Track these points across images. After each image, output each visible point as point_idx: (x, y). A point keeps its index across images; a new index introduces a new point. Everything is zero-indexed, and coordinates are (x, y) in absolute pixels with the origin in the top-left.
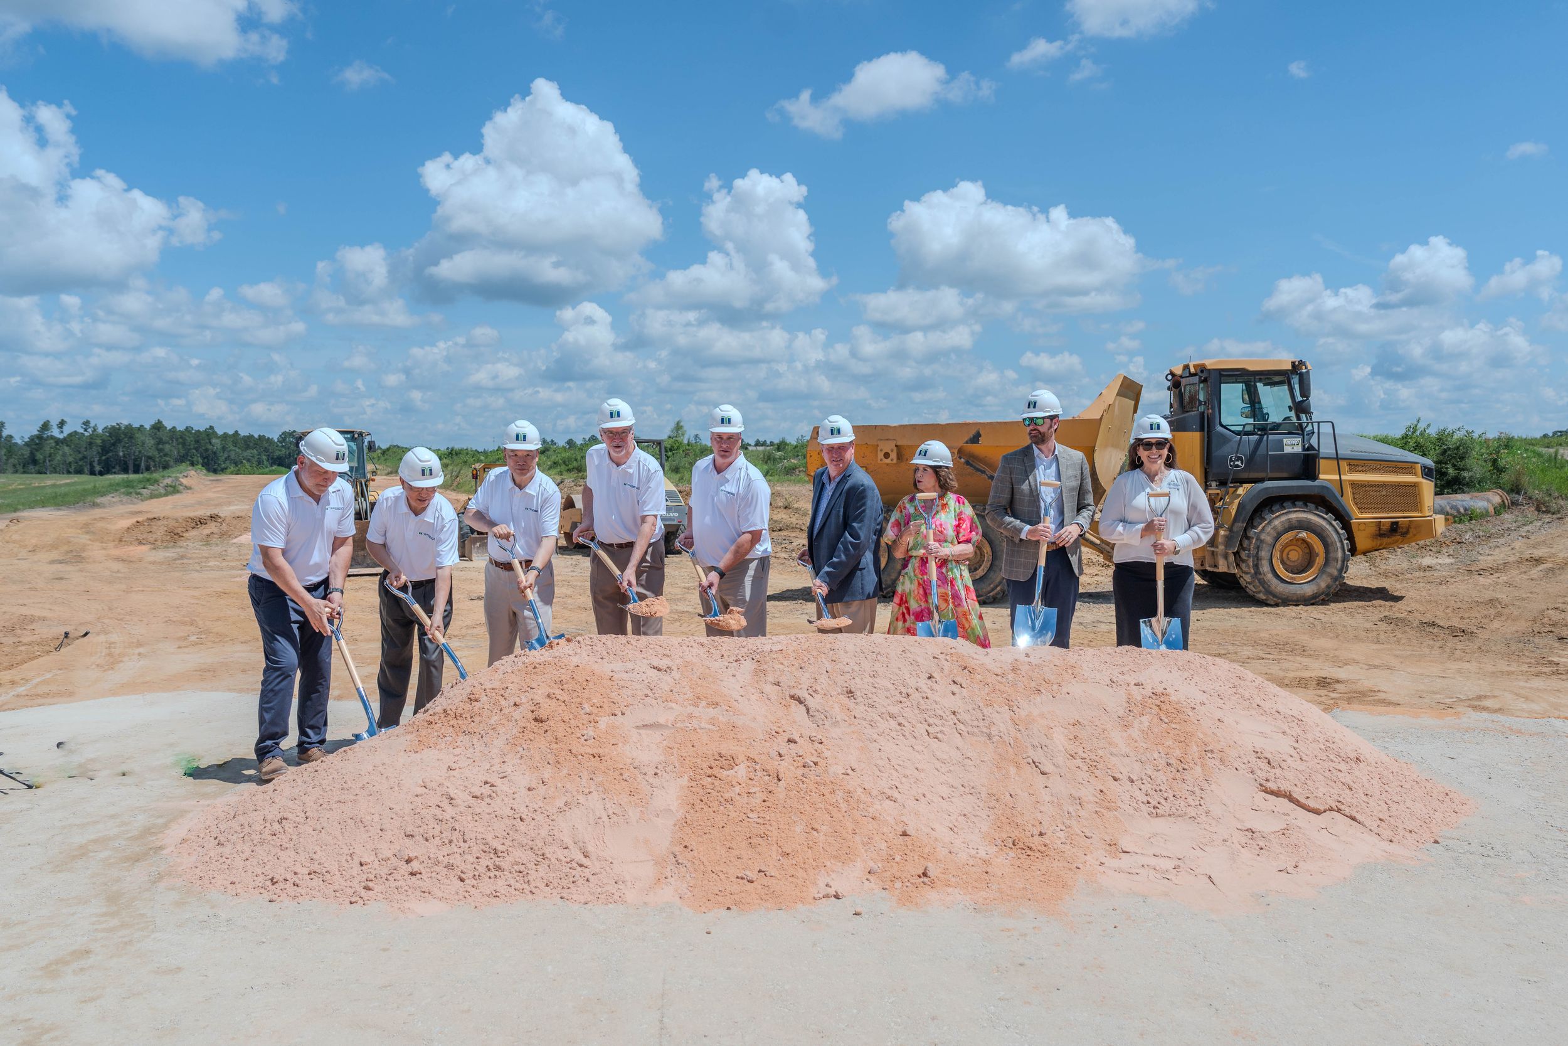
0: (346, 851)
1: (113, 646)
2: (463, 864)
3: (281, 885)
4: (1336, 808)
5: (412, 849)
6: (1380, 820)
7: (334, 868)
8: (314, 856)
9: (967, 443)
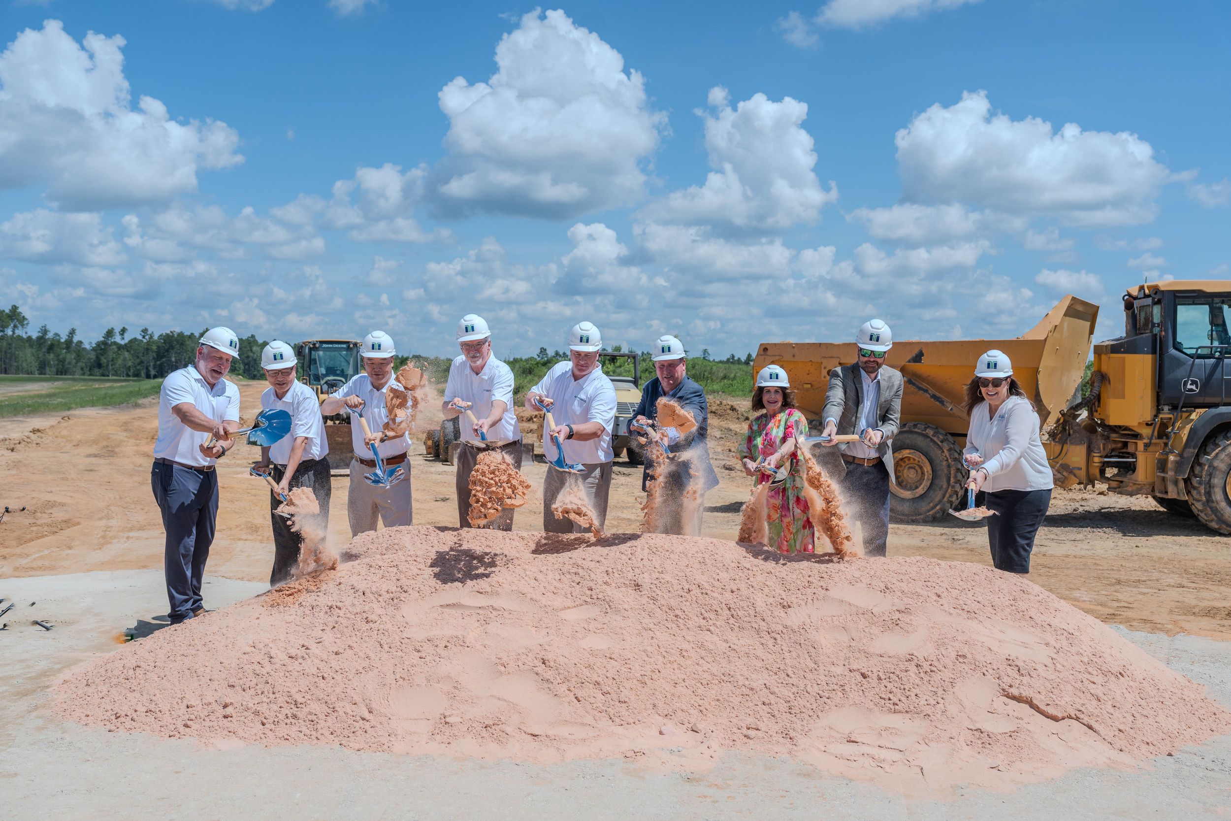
0: (180, 696)
1: (109, 529)
2: (268, 711)
3: (122, 719)
4: (1075, 717)
5: (231, 696)
6: (1120, 730)
7: (165, 707)
8: (154, 698)
9: (909, 361)
